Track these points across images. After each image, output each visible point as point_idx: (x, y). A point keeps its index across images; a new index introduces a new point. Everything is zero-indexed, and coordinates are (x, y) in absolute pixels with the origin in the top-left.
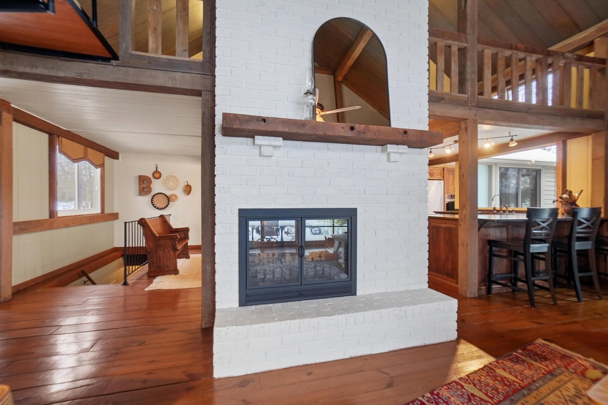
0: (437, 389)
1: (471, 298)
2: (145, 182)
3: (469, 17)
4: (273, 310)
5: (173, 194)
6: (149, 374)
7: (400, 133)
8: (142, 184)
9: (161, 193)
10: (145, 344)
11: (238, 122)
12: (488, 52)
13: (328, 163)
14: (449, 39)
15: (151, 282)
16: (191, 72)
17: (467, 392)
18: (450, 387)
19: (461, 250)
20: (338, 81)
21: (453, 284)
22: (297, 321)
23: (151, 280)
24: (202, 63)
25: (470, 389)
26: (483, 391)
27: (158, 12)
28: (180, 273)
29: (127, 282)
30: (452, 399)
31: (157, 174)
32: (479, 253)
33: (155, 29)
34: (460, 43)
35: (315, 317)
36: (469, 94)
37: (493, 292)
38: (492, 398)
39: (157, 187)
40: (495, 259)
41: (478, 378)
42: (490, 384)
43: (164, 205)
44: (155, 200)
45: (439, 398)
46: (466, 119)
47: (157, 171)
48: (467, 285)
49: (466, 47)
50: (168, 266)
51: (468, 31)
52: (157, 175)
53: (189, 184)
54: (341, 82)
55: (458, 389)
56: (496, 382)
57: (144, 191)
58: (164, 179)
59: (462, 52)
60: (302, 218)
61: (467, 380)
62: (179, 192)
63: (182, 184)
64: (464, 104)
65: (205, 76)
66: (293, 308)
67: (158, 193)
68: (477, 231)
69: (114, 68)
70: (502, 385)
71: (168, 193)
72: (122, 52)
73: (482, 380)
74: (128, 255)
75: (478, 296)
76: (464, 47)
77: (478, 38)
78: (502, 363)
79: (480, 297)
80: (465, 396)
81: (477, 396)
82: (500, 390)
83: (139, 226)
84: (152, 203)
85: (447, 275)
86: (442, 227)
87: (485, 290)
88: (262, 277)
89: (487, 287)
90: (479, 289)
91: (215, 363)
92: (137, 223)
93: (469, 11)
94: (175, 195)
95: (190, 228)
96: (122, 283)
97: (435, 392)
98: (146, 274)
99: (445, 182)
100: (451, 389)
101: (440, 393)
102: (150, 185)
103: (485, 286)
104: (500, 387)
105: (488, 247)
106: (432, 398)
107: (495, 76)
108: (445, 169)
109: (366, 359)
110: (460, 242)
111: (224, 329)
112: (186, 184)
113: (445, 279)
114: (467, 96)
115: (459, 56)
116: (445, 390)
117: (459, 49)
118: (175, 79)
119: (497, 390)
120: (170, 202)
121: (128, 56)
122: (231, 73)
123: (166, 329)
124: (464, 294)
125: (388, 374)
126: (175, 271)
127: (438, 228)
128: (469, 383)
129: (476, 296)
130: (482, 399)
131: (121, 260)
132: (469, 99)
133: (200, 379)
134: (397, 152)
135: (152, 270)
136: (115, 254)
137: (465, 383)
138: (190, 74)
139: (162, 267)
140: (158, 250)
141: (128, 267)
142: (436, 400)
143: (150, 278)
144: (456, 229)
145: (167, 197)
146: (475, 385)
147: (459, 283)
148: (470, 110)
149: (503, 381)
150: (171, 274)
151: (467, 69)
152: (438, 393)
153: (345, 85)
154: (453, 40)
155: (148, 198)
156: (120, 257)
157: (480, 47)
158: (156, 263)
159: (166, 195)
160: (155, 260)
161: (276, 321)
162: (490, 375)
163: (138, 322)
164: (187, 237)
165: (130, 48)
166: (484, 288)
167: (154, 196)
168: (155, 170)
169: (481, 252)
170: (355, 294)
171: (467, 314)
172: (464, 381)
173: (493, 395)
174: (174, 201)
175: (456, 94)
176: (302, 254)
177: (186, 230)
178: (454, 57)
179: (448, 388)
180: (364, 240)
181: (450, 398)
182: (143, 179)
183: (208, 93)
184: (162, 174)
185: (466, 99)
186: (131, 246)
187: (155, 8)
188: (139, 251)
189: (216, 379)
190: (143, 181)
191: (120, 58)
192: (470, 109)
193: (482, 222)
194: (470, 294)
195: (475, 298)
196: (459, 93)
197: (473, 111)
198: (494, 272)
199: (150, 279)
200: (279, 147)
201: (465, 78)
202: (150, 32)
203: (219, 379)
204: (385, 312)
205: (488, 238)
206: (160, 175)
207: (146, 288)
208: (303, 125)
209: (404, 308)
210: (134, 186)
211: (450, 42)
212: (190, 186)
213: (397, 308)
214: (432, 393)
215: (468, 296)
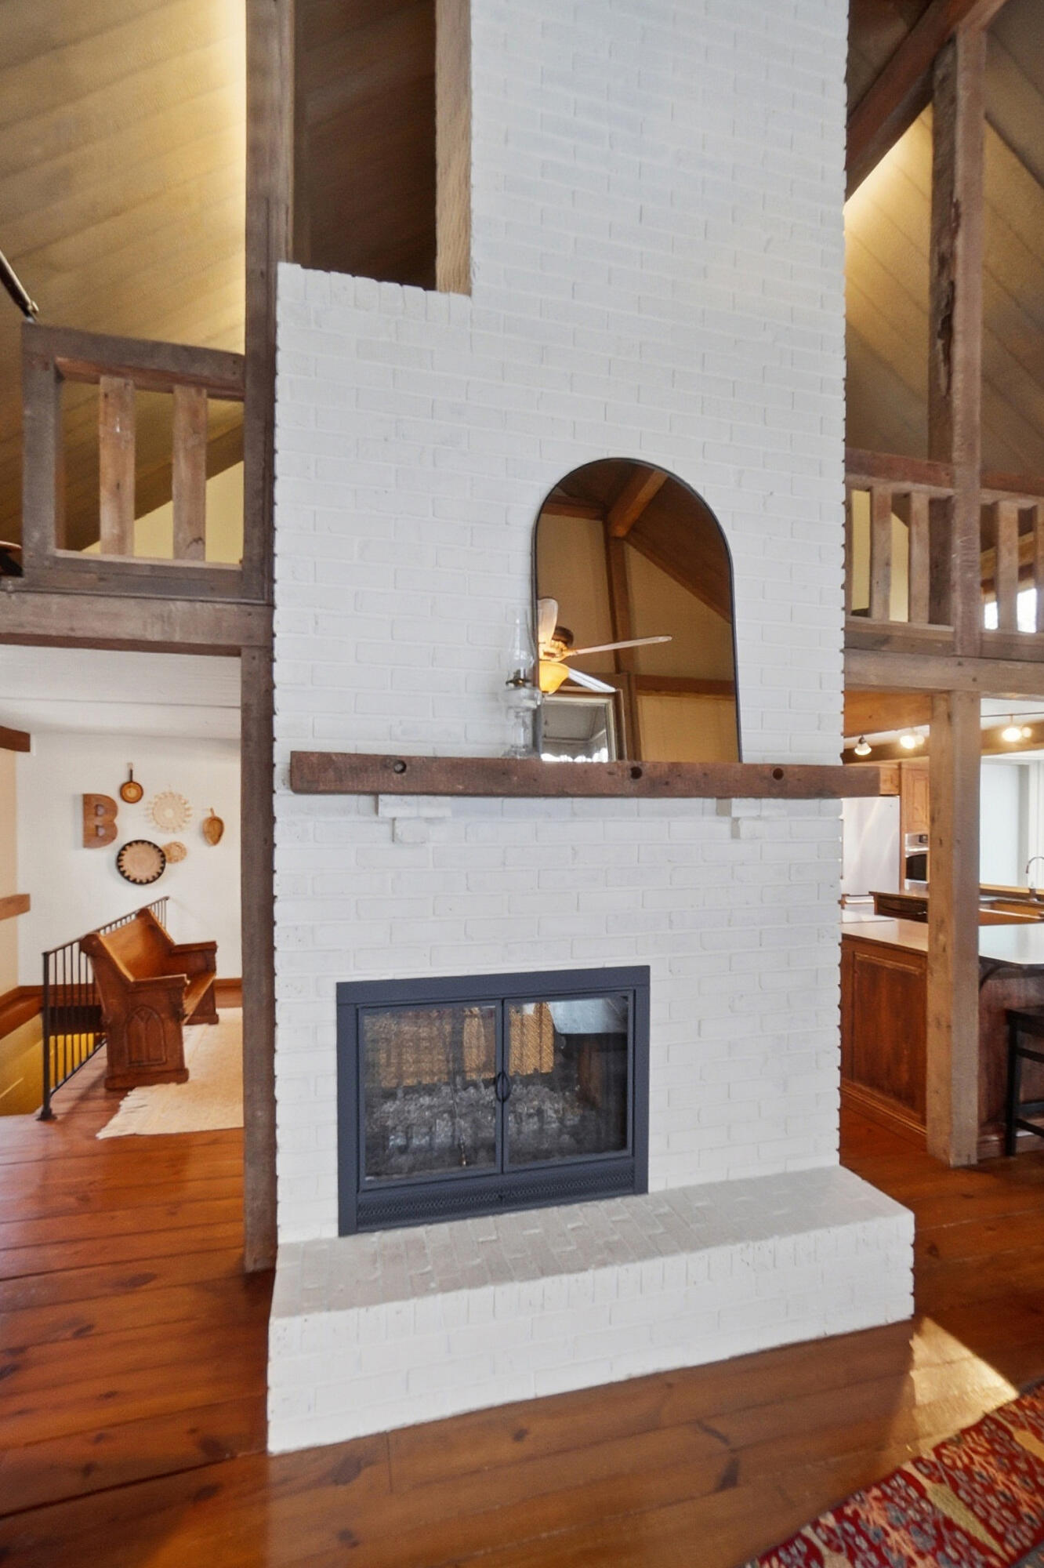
0: (854, 1498)
1: (957, 1169)
2: (101, 811)
3: (959, 418)
4: (427, 1251)
5: (175, 843)
6: (99, 1439)
7: (765, 778)
8: (93, 816)
9: (143, 842)
10: (93, 1332)
11: (331, 774)
12: (1010, 508)
13: (573, 849)
14: (903, 479)
15: (114, 1110)
16: (212, 599)
17: (934, 1512)
18: (889, 1491)
19: (934, 1040)
20: (617, 538)
21: (913, 1125)
22: (488, 1291)
23: (113, 1101)
24: (240, 575)
25: (943, 1501)
26: (978, 1509)
27: (126, 441)
28: (192, 1076)
29: (50, 1110)
30: (895, 1537)
31: (131, 790)
32: (981, 1047)
33: (118, 486)
34: (933, 488)
35: (534, 1278)
36: (958, 623)
37: (1019, 1149)
38: (1000, 1538)
39: (131, 823)
40: (1026, 1063)
41: (966, 1460)
42: (997, 1483)
43: (153, 872)
44: (126, 858)
45: (860, 1532)
46: (948, 692)
47: (131, 782)
48: (950, 1134)
49: (949, 498)
50: (161, 1059)
51: (956, 455)
52: (132, 793)
53: (218, 814)
54: (625, 538)
55: (908, 1500)
56: (1014, 1478)
57: (97, 835)
58: (150, 803)
59: (941, 510)
60: (506, 1001)
61: (935, 1466)
62: (190, 837)
63: (200, 816)
64: (946, 650)
65: (249, 609)
66: (481, 1240)
67: (137, 842)
68: (977, 988)
69: (10, 597)
70: (1028, 1488)
71: (161, 841)
72: (31, 553)
73: (976, 1468)
74: (53, 1009)
75: (980, 1161)
76: (945, 497)
77: (983, 471)
78: (1033, 1408)
79: (983, 1167)
80: (928, 1527)
81: (959, 1529)
82: (1025, 1509)
83: (83, 955)
84: (119, 867)
85: (898, 1096)
86: (885, 967)
87: (997, 1143)
88: (400, 1141)
89: (1002, 1136)
90: (982, 1143)
91: (272, 1412)
92: (76, 946)
93: (958, 401)
94: (178, 846)
95: (218, 944)
96: (39, 1111)
97: (848, 1511)
98: (102, 1083)
99: (905, 801)
100: (890, 1499)
101: (861, 1512)
102: (112, 821)
103: (996, 1132)
104: (1023, 1496)
105: (1006, 1028)
106: (839, 1532)
107: (1029, 538)
108: (903, 766)
109: (670, 1386)
110: (930, 1018)
111: (298, 1320)
112: (209, 815)
113: (894, 1109)
114: (951, 629)
115: (932, 519)
116: (874, 1504)
117: (933, 503)
118: (169, 617)
119: (1013, 1506)
120: (167, 864)
121: (47, 563)
122: (317, 623)
123: (147, 1278)
124: (943, 1157)
125: (725, 1439)
126: (179, 1074)
127: (874, 970)
128: (941, 1481)
129: (974, 1161)
130: (974, 1542)
131: (37, 1021)
132: (959, 635)
133: (233, 1458)
134: (759, 816)
135: (118, 1071)
136: (21, 1006)
137: (929, 1477)
138: (209, 605)
139: (145, 1063)
140: (133, 1018)
141: (52, 1038)
142: (850, 1540)
143: (111, 1094)
144: (921, 981)
145: (160, 851)
146: (955, 1487)
147: (929, 1125)
148: (959, 667)
149: (1032, 1474)
150: (167, 1082)
151: (954, 556)
152: (856, 1513)
153: (635, 547)
154: (915, 481)
155: (106, 855)
156: (36, 1014)
157: (988, 497)
158: (130, 1053)
159: (155, 847)
160: (126, 1044)
161: (434, 1292)
162: (998, 1452)
163: (76, 1253)
164: (211, 968)
165: (52, 541)
166: (994, 1138)
167: (124, 849)
168: (125, 779)
169: (987, 1042)
170: (642, 1189)
171: (945, 1226)
172: (925, 1471)
173: (1006, 1528)
174: (177, 861)
175: (922, 624)
176: (505, 1095)
177: (209, 949)
178: (918, 526)
179: (884, 1493)
180: (669, 1046)
181: (887, 1534)
182: (95, 804)
183: (256, 653)
184: (145, 790)
185: (949, 638)
186: (60, 982)
187: (118, 430)
188: (83, 996)
189: (273, 1455)
190: (94, 811)
191: (25, 570)
192: (960, 664)
193: (990, 966)
194: (959, 1155)
195: (969, 1169)
196: (932, 621)
197: (970, 669)
198: (1022, 1097)
199: (114, 1098)
200: (441, 820)
201: (948, 581)
202: (104, 495)
203: (284, 1456)
204: (718, 1255)
205: (1006, 1005)
206: (141, 792)
207: (99, 1130)
208: (504, 774)
209: (770, 1243)
210: (71, 823)
211: (906, 486)
212: (220, 822)
213: (751, 1243)
214: (840, 1516)
215: (952, 1162)
